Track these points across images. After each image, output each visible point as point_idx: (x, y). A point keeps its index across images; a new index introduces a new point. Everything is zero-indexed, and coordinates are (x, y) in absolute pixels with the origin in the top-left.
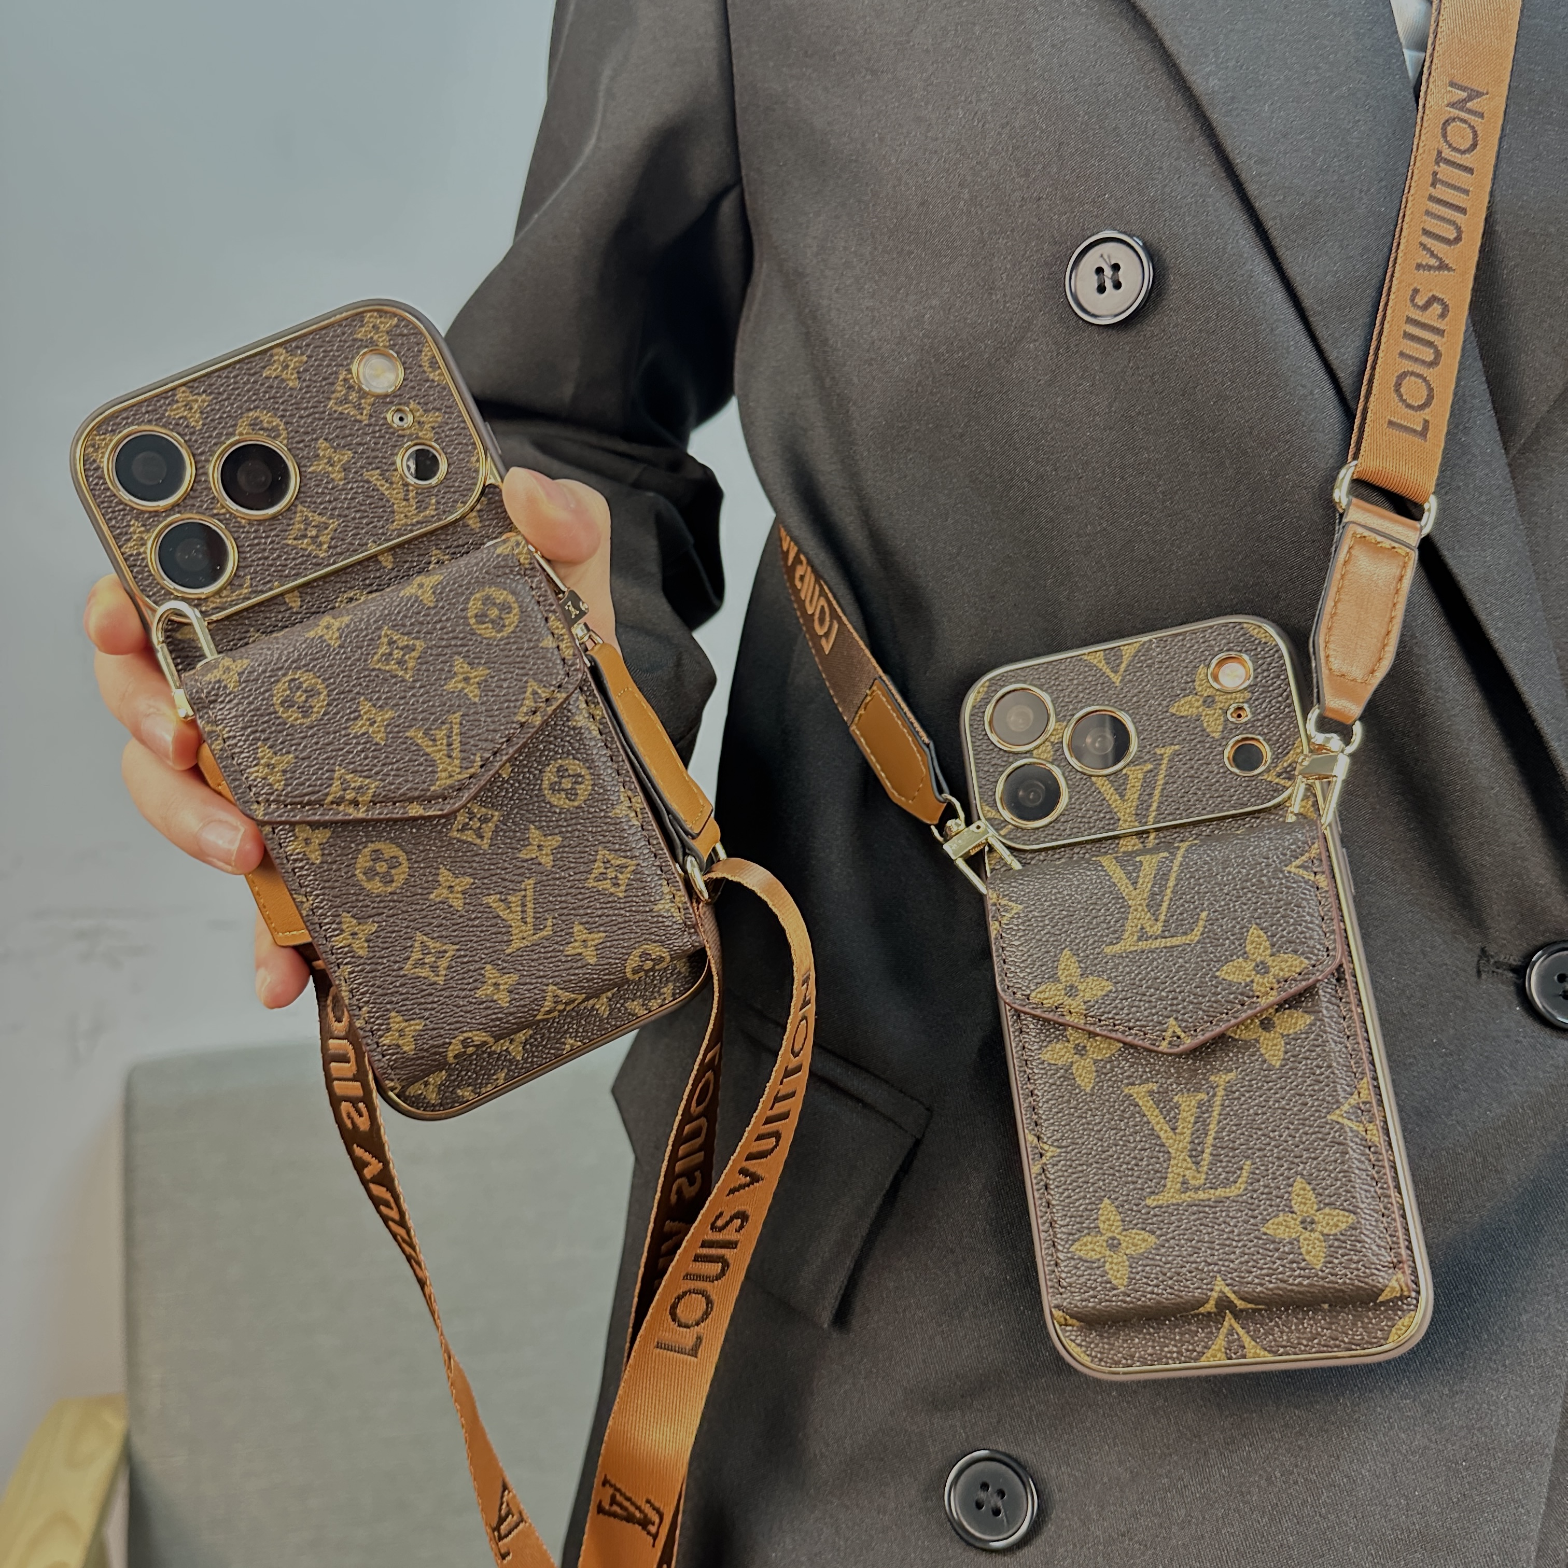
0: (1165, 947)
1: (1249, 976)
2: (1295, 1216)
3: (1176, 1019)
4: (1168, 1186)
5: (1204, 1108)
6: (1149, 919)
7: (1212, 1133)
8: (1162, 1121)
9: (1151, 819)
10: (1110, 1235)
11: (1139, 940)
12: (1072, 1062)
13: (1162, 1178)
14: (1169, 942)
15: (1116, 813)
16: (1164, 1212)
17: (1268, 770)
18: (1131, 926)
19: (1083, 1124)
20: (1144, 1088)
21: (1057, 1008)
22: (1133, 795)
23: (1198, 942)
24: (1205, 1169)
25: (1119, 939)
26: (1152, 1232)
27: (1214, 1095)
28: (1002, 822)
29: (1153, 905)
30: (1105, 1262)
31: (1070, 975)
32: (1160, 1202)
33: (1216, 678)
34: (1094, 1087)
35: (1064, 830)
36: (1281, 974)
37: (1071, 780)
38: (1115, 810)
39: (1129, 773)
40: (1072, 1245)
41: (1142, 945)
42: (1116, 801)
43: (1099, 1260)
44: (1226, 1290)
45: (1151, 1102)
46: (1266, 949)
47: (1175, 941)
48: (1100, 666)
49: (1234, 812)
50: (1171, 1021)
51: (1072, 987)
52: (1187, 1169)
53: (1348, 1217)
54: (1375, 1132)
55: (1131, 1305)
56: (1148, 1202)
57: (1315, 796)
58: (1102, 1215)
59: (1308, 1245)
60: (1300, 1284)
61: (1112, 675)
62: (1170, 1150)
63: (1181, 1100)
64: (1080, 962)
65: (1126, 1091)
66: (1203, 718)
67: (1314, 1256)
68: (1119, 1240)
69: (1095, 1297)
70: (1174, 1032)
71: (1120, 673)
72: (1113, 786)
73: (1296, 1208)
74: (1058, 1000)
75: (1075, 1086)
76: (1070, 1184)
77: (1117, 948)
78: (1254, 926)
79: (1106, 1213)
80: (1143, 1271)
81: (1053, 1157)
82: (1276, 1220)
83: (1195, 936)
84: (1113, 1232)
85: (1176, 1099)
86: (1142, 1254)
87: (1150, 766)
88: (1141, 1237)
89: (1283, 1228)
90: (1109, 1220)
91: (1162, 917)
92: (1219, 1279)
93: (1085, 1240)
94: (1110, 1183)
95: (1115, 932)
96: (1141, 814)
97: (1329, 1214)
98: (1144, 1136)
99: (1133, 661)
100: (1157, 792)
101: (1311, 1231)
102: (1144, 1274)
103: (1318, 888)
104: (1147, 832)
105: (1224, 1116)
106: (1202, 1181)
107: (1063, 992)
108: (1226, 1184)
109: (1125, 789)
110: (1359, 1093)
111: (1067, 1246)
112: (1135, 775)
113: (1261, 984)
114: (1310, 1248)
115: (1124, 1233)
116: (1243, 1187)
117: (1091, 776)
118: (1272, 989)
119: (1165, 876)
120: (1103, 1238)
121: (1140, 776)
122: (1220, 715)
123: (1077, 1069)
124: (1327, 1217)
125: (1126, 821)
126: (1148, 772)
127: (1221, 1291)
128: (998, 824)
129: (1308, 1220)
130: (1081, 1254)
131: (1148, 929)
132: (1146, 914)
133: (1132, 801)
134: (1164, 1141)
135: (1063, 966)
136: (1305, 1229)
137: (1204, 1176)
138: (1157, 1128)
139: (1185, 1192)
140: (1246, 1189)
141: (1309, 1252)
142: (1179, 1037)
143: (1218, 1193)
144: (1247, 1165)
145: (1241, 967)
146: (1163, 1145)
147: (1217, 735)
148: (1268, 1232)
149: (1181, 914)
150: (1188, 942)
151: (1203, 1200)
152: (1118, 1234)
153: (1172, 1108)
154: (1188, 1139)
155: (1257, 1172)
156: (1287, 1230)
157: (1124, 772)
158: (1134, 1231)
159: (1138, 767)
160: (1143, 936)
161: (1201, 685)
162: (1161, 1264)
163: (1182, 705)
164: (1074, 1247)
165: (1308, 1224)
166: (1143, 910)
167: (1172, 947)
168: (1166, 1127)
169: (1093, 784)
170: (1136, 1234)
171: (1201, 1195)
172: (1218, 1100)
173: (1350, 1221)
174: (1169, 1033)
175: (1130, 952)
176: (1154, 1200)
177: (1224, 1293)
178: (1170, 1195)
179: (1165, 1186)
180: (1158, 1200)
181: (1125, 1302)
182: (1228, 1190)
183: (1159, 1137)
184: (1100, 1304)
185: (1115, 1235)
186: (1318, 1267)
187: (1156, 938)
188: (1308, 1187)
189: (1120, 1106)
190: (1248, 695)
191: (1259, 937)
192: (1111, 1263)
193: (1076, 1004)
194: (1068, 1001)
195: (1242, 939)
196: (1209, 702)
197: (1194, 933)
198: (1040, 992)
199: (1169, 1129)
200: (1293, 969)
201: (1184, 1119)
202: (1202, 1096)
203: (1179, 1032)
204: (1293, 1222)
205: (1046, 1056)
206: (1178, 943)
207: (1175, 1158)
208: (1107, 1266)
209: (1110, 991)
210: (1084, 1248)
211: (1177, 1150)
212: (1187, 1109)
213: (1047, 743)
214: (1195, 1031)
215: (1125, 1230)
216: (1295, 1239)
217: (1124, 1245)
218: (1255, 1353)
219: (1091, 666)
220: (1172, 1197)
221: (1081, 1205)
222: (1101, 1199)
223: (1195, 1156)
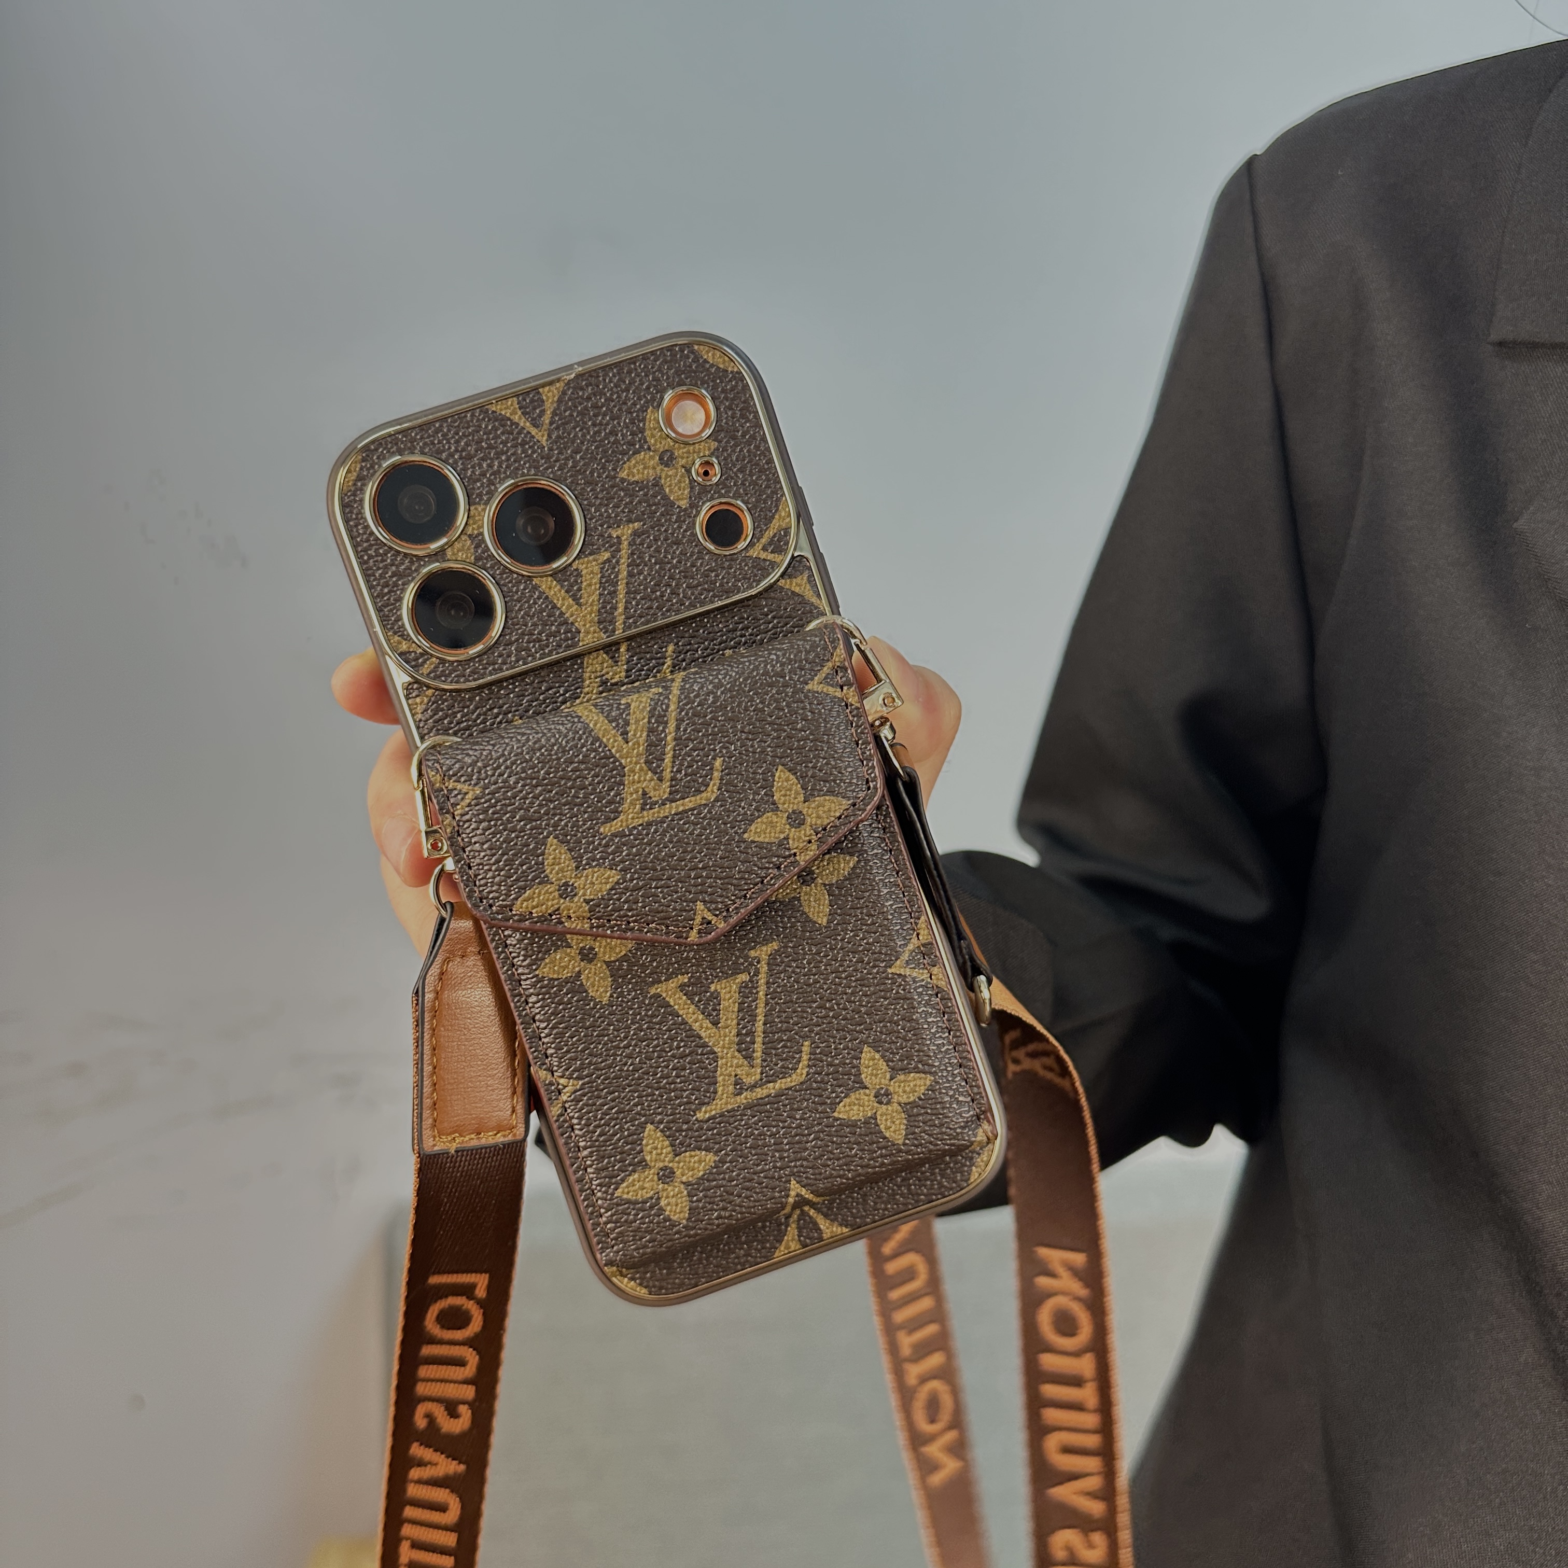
0: (676, 814)
1: (782, 832)
2: (867, 1091)
3: (704, 901)
4: (720, 1093)
5: (748, 991)
6: (652, 780)
7: (761, 1019)
8: (701, 1017)
9: (619, 624)
10: (661, 1165)
11: (643, 809)
12: (579, 972)
13: (709, 1084)
14: (679, 806)
15: (572, 624)
16: (720, 1123)
17: (751, 545)
18: (630, 794)
19: (605, 1044)
20: (673, 984)
21: (551, 915)
22: (591, 595)
23: (716, 800)
24: (759, 1061)
25: (617, 812)
26: (707, 1150)
27: (757, 973)
28: (422, 655)
29: (653, 760)
30: (659, 1199)
31: (562, 870)
32: (713, 1113)
33: (669, 422)
34: (611, 996)
35: (509, 656)
36: (819, 822)
37: (505, 585)
38: (571, 620)
39: (581, 567)
40: (616, 1189)
41: (648, 816)
42: (569, 607)
43: (652, 1198)
44: (803, 1192)
45: (684, 998)
46: (797, 793)
47: (689, 803)
48: (516, 418)
49: (720, 603)
50: (700, 906)
51: (566, 884)
52: (738, 1066)
53: (926, 1079)
54: (941, 976)
55: (698, 1238)
56: (700, 1115)
57: (810, 568)
58: (647, 1145)
59: (886, 1120)
60: (883, 1164)
61: (534, 431)
62: (715, 1049)
63: (718, 987)
64: (570, 850)
65: (653, 991)
66: (663, 481)
67: (895, 1132)
68: (671, 1168)
69: (654, 1241)
70: (703, 918)
71: (545, 427)
72: (562, 586)
73: (867, 1081)
74: (551, 905)
75: (587, 1000)
76: (601, 1119)
77: (616, 826)
78: (780, 767)
79: (651, 1142)
80: (705, 1196)
81: (575, 1091)
82: (847, 1100)
83: (711, 793)
84: (664, 1161)
85: (713, 988)
86: (702, 1178)
87: (607, 555)
88: (696, 1158)
89: (855, 1108)
90: (656, 1148)
91: (667, 775)
92: (793, 1182)
93: (631, 1178)
94: (649, 1106)
95: (610, 803)
96: (605, 620)
97: (904, 1081)
98: (682, 1040)
99: (558, 408)
100: (621, 587)
101: (887, 1104)
102: (708, 1200)
103: (846, 705)
104: (617, 643)
105: (772, 995)
106: (758, 1077)
107: (556, 894)
108: (784, 1073)
109: (580, 589)
110: (918, 935)
111: (610, 1191)
112: (590, 569)
113: (798, 838)
114: (889, 1124)
115: (677, 1159)
116: (805, 1072)
117: (530, 578)
118: (810, 842)
119: (662, 720)
120: (652, 1172)
121: (596, 569)
122: (682, 476)
123: (588, 978)
124: (902, 1085)
125: (588, 632)
126: (604, 563)
127: (798, 1195)
128: (417, 659)
129: (882, 1092)
130: (629, 1196)
131: (651, 794)
132: (646, 774)
133: (591, 605)
134: (707, 1040)
135: (550, 861)
136: (880, 1103)
137: (759, 1071)
138: (696, 1026)
139: (740, 1094)
140: (808, 1074)
141: (888, 1128)
142: (709, 922)
143: (777, 1086)
144: (806, 1048)
145: (771, 822)
146: (705, 1045)
147: (684, 504)
148: (841, 1116)
149: (690, 766)
150: (704, 802)
151: (761, 1098)
152: (670, 1162)
153: (708, 1000)
154: (734, 1032)
155: (818, 1051)
156: (861, 1108)
157: (574, 566)
158: (688, 1154)
159: (591, 558)
160: (646, 802)
161: (653, 436)
162: (724, 1183)
163: (635, 466)
164: (620, 1190)
165: (883, 1097)
166: (641, 769)
167: (686, 811)
168: (707, 1023)
169: (536, 587)
170: (691, 1156)
171: (760, 1092)
172: (762, 979)
173: (928, 1083)
174: (698, 919)
175: (634, 828)
176: (705, 1112)
177: (802, 1196)
178: (724, 1101)
179: (715, 1092)
180: (711, 1111)
181: (690, 1236)
182: (789, 1080)
183: (700, 1038)
184: (661, 1246)
185: (666, 1164)
186: (900, 1142)
187: (664, 804)
188: (877, 1056)
189: (647, 1010)
190: (714, 445)
191: (787, 780)
192: (667, 1197)
193: (575, 907)
194: (564, 904)
195: (768, 785)
196: (667, 459)
197: (709, 789)
198: (526, 900)
199: (710, 1025)
200: (832, 814)
201: (726, 1009)
202: (744, 977)
203: (709, 916)
204: (866, 1098)
205: (545, 971)
206: (691, 805)
207: (722, 1058)
208: (663, 1203)
209: (617, 883)
210: (631, 1189)
211: (723, 1047)
212: (728, 996)
213: (464, 537)
214: (728, 910)
215: (676, 1155)
216: (871, 1117)
217: (678, 1173)
218: (832, 1232)
219: (503, 420)
220: (726, 1104)
221: (619, 1140)
222: (643, 1126)
223: (744, 1048)
